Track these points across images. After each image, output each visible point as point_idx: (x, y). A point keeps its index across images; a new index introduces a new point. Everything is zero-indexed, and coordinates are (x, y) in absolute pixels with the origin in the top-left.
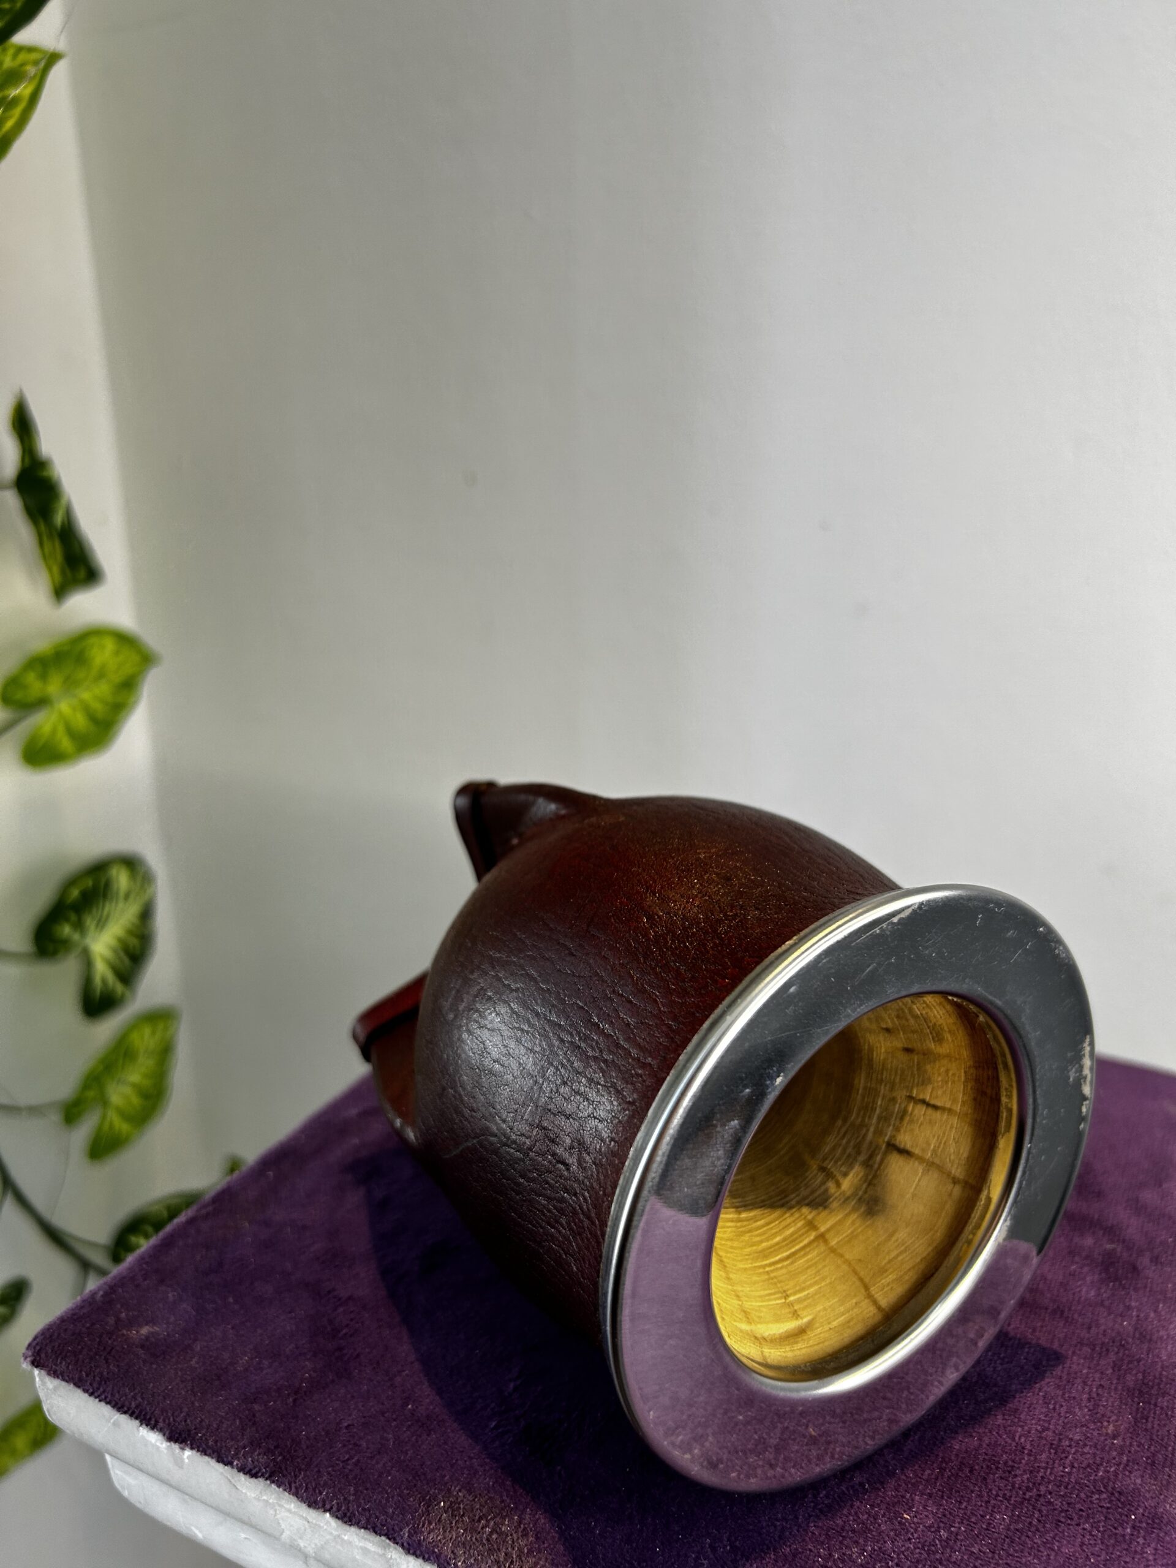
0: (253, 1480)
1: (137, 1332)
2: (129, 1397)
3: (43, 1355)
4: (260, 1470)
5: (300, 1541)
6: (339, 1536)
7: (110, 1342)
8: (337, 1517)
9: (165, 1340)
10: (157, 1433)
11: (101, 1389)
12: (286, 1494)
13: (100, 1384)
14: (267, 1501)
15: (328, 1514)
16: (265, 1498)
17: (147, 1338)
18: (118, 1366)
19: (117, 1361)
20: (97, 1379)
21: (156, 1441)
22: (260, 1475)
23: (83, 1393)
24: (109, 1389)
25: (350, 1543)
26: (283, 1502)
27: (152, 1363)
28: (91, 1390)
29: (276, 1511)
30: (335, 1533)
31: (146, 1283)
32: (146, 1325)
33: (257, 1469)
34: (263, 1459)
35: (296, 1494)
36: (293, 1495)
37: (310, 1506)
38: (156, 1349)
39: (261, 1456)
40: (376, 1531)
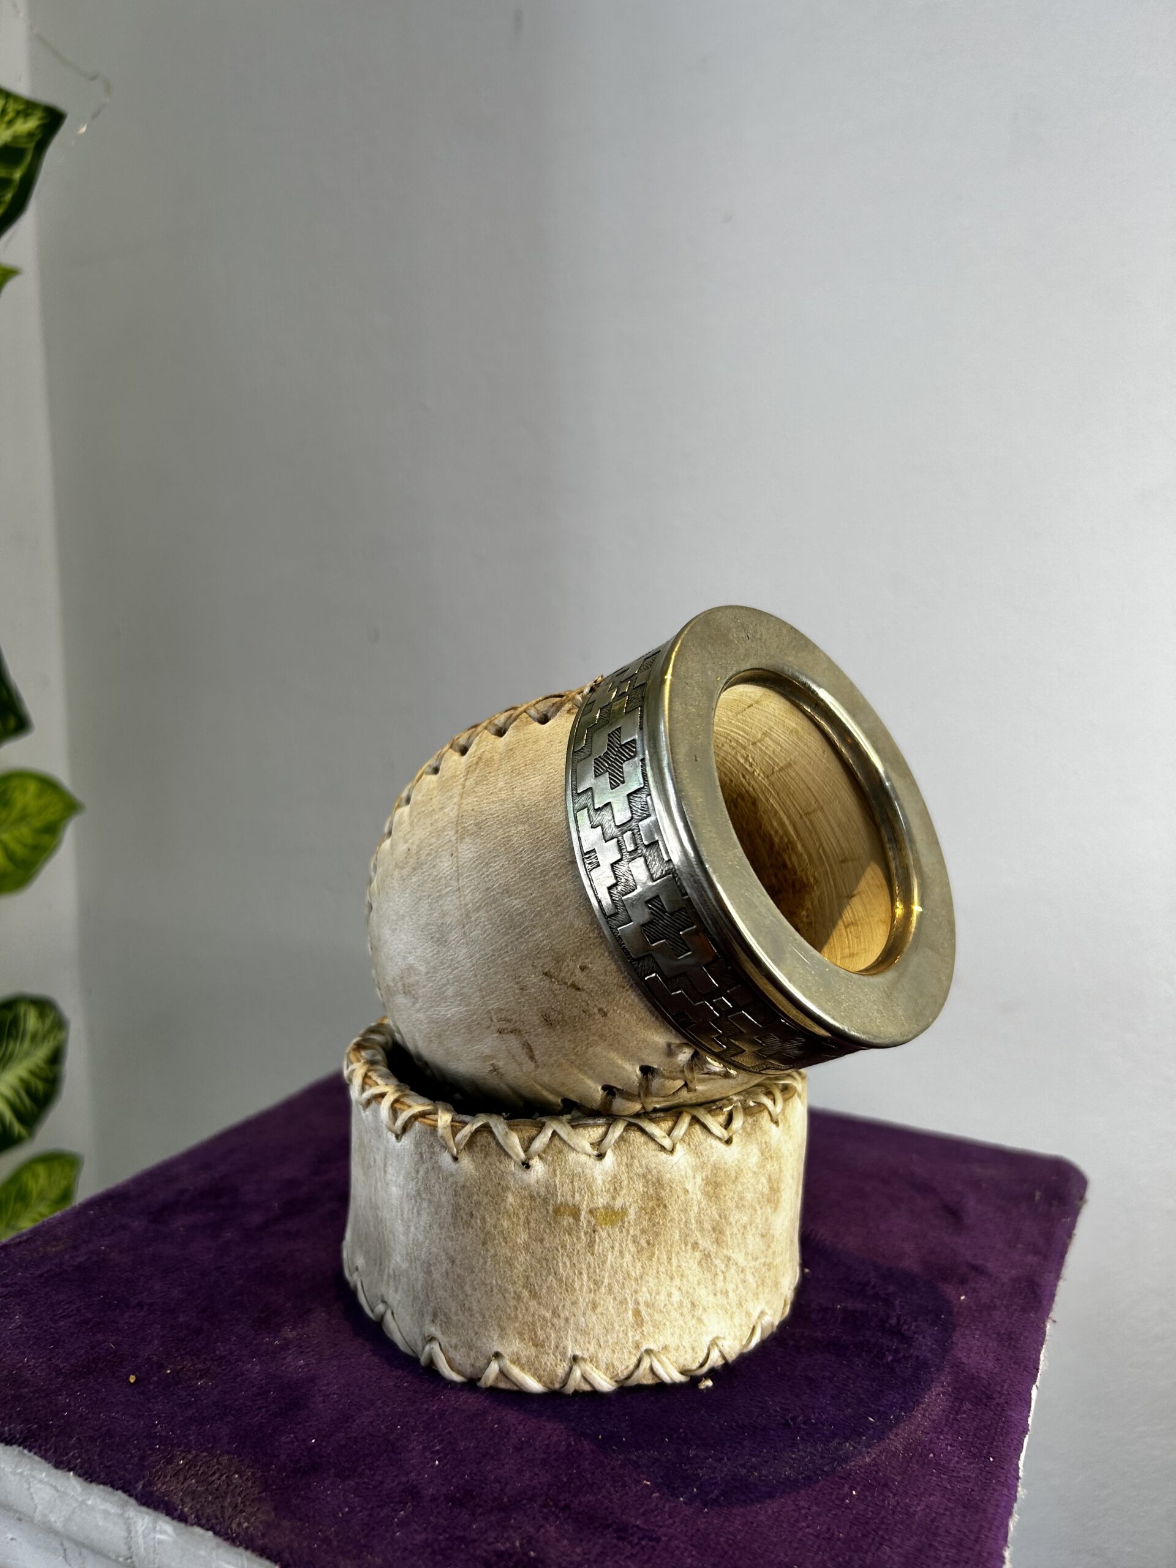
0: (8, 1448)
4: (15, 1437)
5: (50, 1515)
6: (83, 1502)
8: (80, 1476)
12: (37, 1458)
14: (21, 1474)
15: (71, 1473)
16: (19, 1471)
22: (14, 1441)
25: (92, 1508)
26: (35, 1473)
29: (29, 1484)
30: (80, 1499)
33: (12, 1436)
35: (44, 1457)
36: (41, 1457)
37: (58, 1465)
40: (114, 1486)
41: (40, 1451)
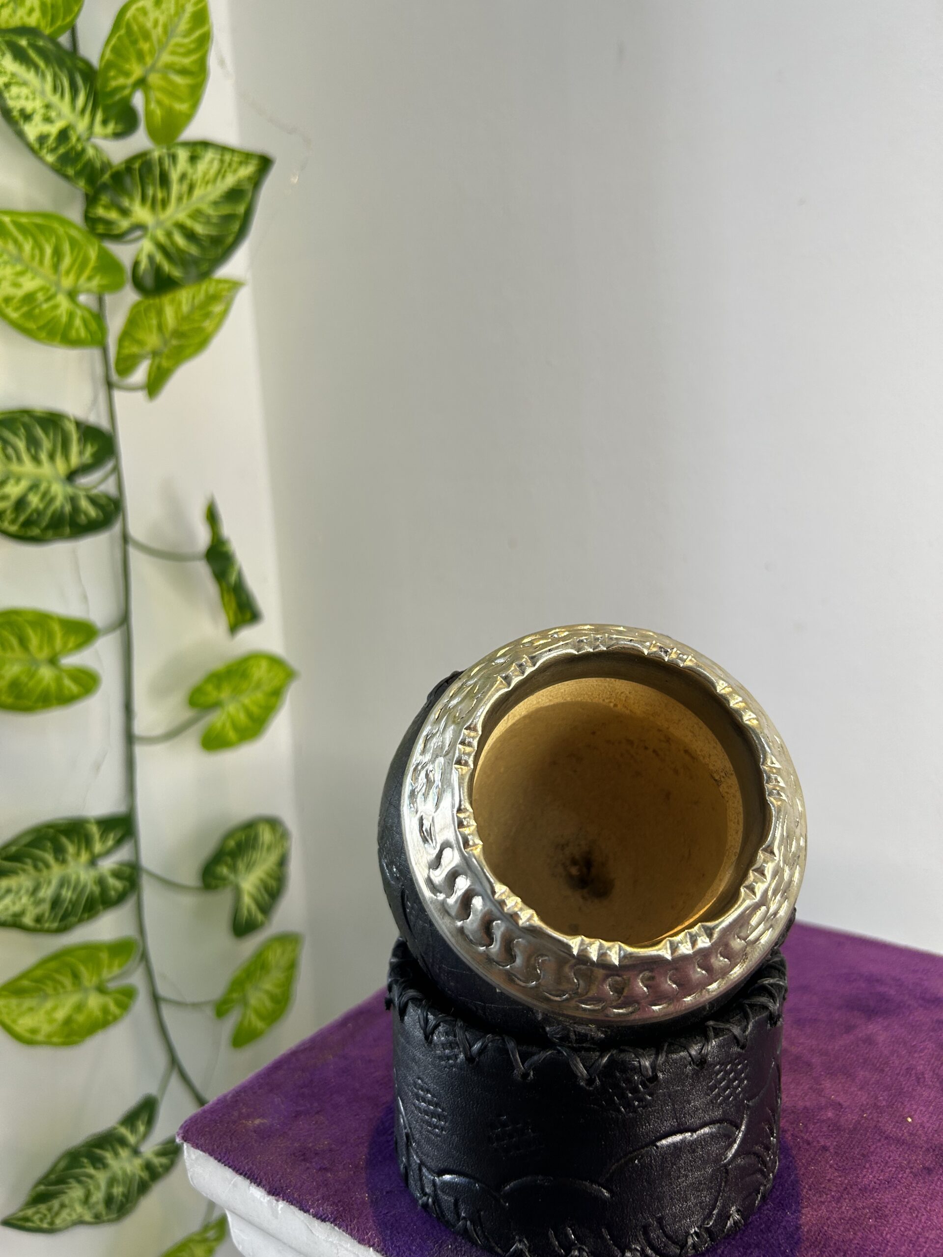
0: (323, 1223)
1: (252, 1122)
2: (244, 1163)
3: (190, 1133)
4: (328, 1216)
7: (234, 1127)
8: (377, 1251)
9: (270, 1128)
10: (261, 1189)
11: (226, 1158)
12: (344, 1233)
13: (225, 1154)
14: (332, 1242)
15: (371, 1249)
16: (330, 1240)
17: (259, 1126)
18: (238, 1143)
19: (238, 1139)
20: (224, 1150)
21: (261, 1197)
22: (327, 1219)
23: (214, 1160)
24: (232, 1157)
26: (343, 1243)
27: (260, 1143)
28: (219, 1158)
29: (338, 1250)
31: (260, 1091)
32: (259, 1118)
33: (326, 1215)
34: (330, 1209)
35: (351, 1234)
36: (348, 1234)
37: (361, 1241)
38: (264, 1134)
39: (328, 1207)
41: (347, 1229)
